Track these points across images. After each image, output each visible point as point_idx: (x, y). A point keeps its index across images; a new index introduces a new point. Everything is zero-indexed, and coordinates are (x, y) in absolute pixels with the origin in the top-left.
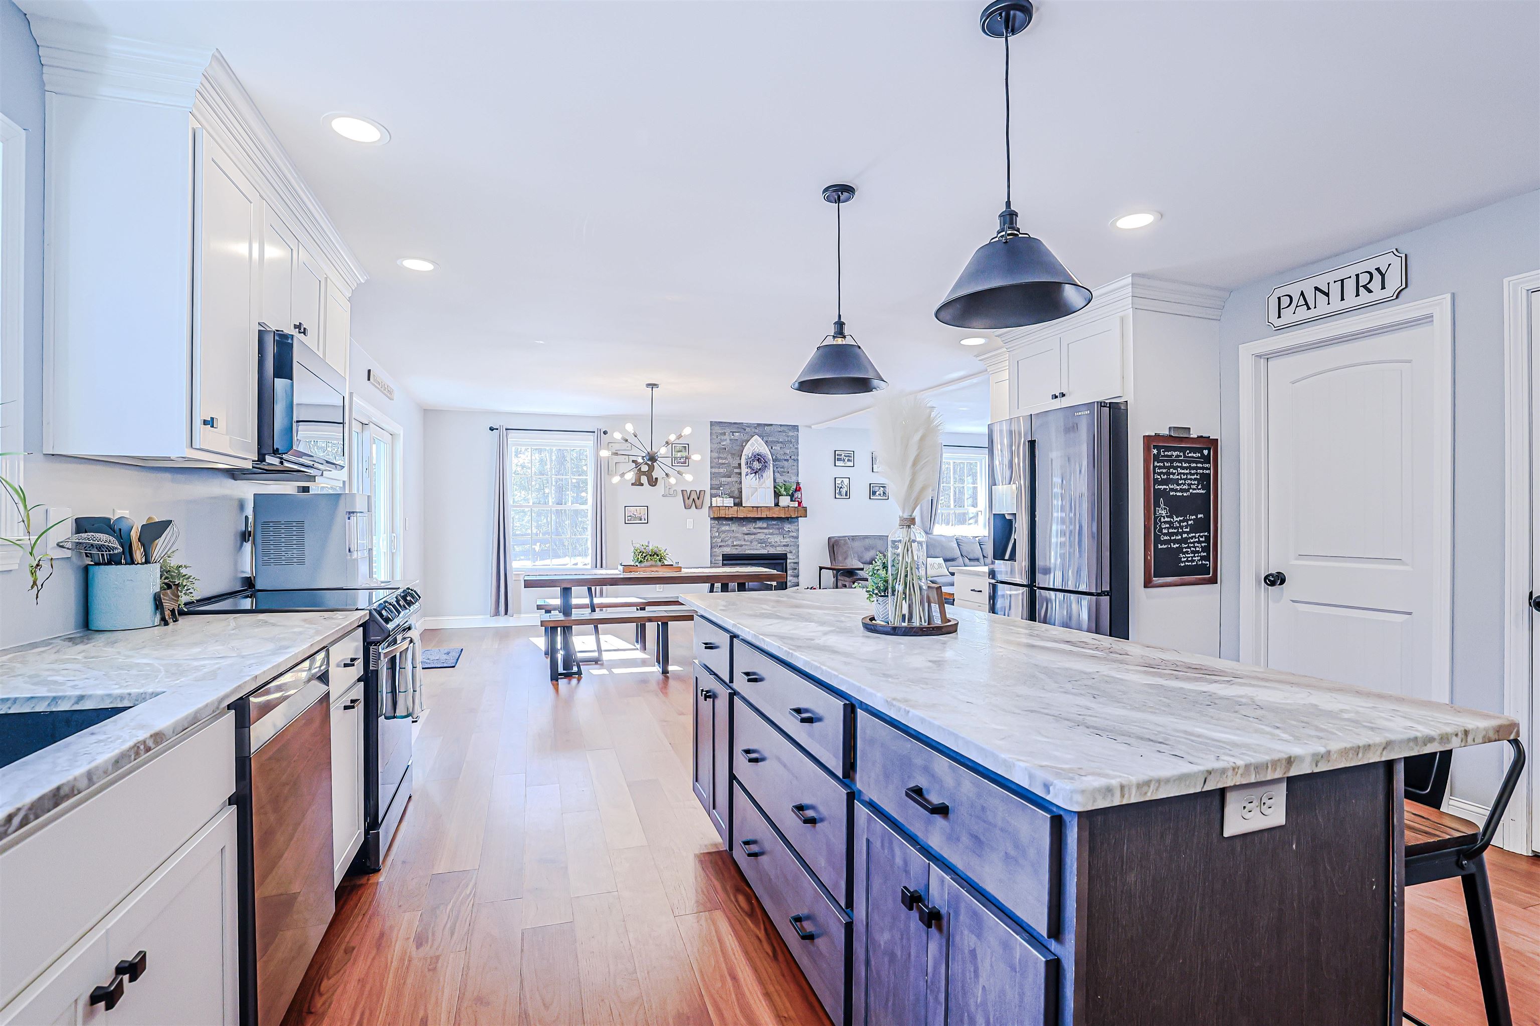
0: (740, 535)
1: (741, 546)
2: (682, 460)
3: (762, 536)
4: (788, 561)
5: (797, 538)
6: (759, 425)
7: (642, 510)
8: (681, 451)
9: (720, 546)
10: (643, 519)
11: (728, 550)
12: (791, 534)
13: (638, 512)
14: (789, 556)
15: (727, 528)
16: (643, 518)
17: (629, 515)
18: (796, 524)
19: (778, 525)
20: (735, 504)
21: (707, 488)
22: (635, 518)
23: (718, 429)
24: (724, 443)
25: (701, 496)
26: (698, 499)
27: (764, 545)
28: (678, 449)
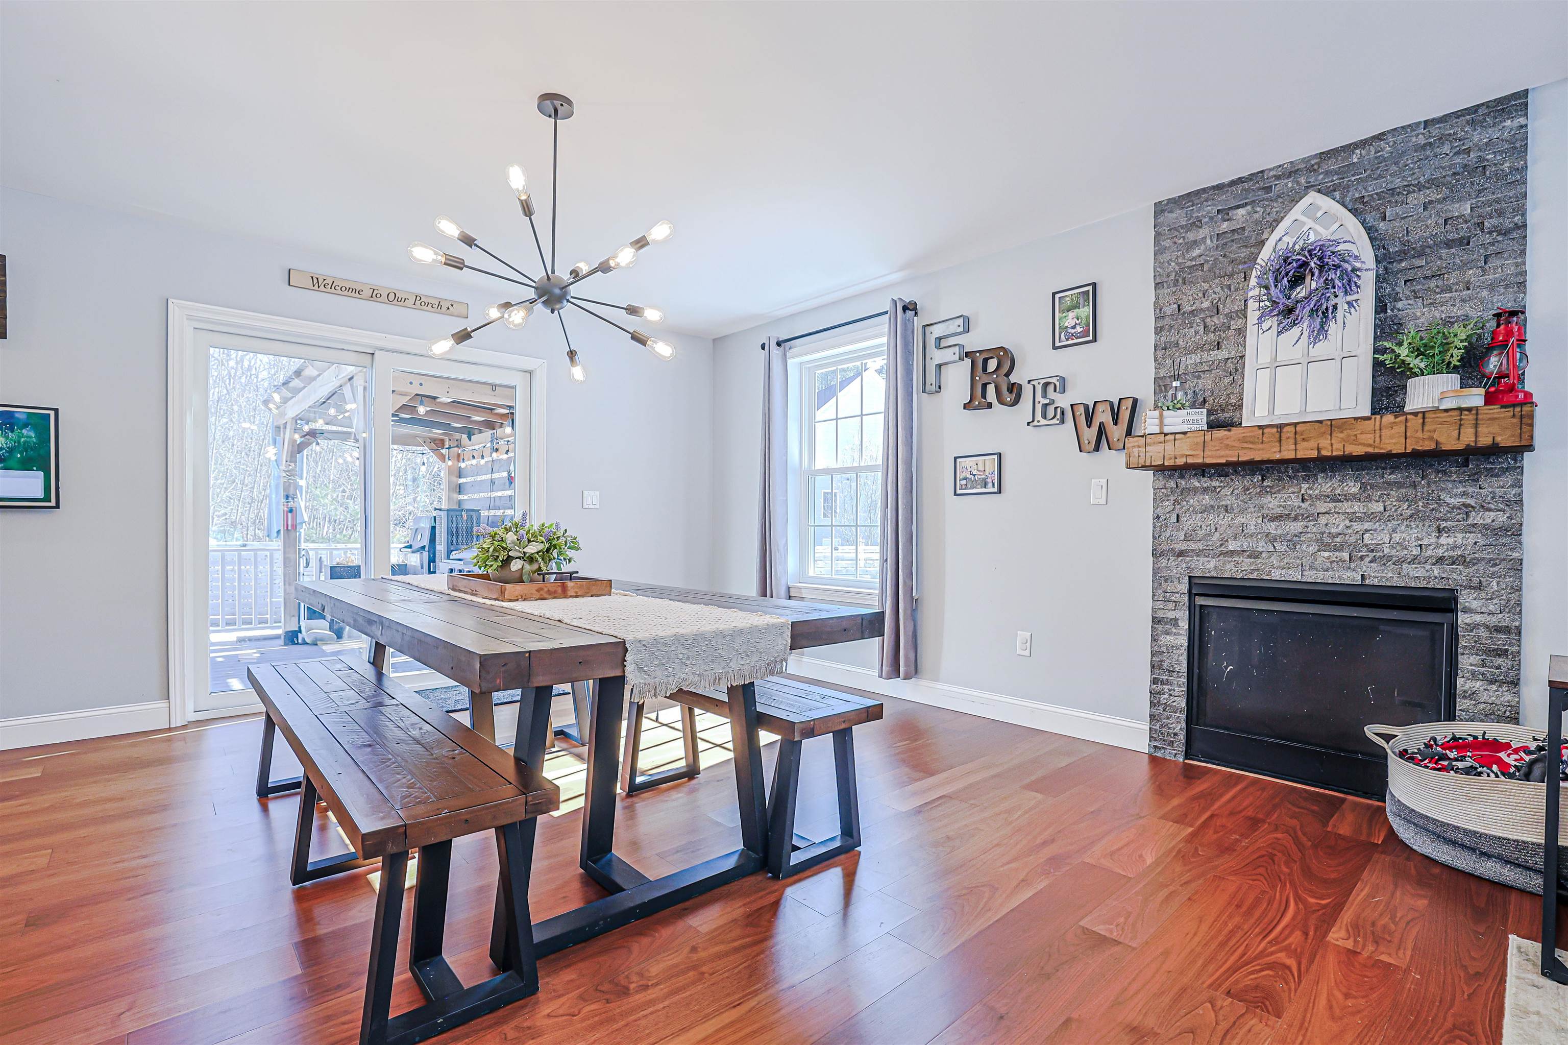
0: (1252, 521)
1: (1255, 555)
2: (1079, 329)
3: (1339, 524)
4: (1463, 619)
5: (1514, 531)
6: (1324, 156)
7: (988, 463)
8: (1077, 306)
9: (1181, 554)
10: (990, 485)
11: (1208, 567)
12: (1476, 518)
13: (981, 467)
14: (1466, 599)
15: (1207, 499)
16: (989, 480)
17: (963, 475)
18: (1508, 479)
19: (1414, 485)
20: (1213, 425)
21: (1145, 391)
22: (974, 485)
23: (1177, 216)
24: (1197, 252)
25: (1125, 415)
26: (1116, 423)
27: (1346, 556)
28: (1069, 303)
